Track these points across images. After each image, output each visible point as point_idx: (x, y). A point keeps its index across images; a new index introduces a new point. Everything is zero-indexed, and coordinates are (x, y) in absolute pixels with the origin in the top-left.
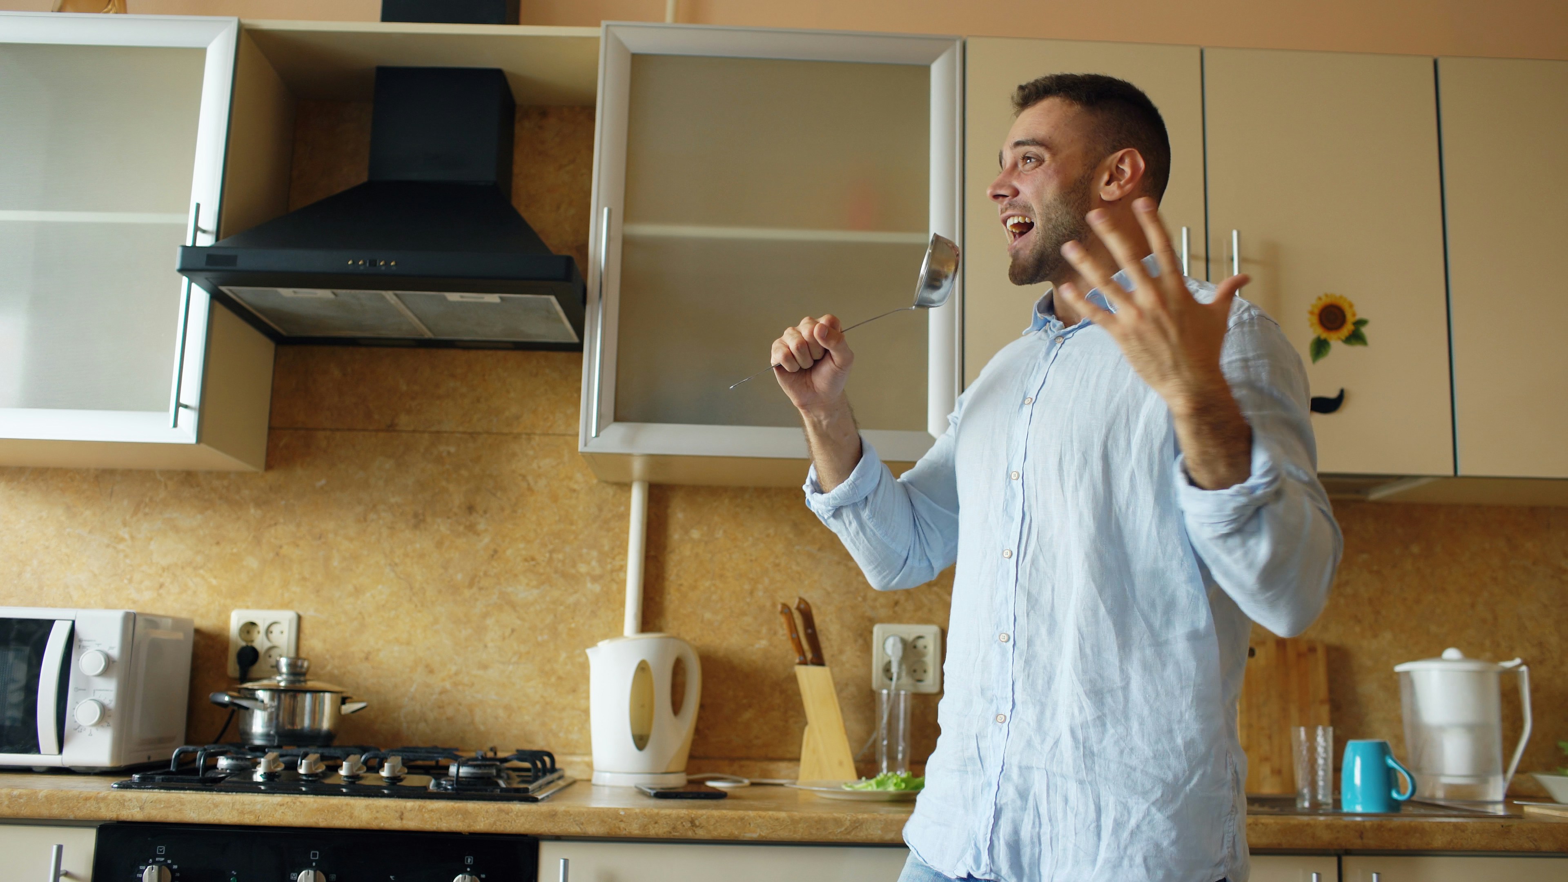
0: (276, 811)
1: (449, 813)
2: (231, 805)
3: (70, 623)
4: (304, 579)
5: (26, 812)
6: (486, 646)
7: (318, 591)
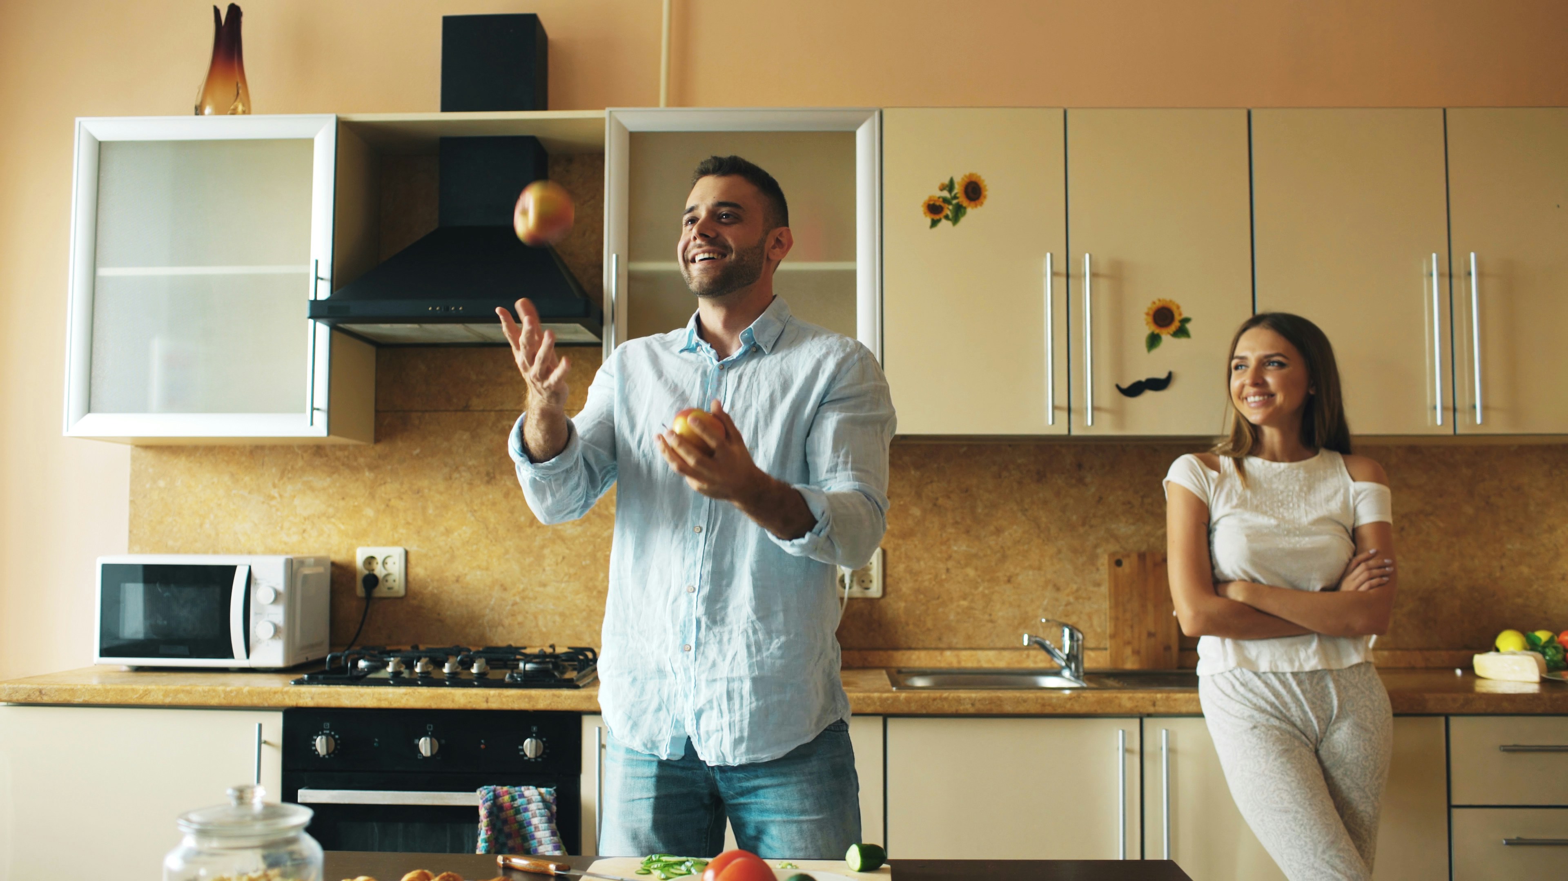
0: (402, 698)
1: (520, 698)
2: (371, 695)
3: (247, 569)
4: (408, 523)
5: (236, 702)
6: (544, 570)
7: (419, 532)
